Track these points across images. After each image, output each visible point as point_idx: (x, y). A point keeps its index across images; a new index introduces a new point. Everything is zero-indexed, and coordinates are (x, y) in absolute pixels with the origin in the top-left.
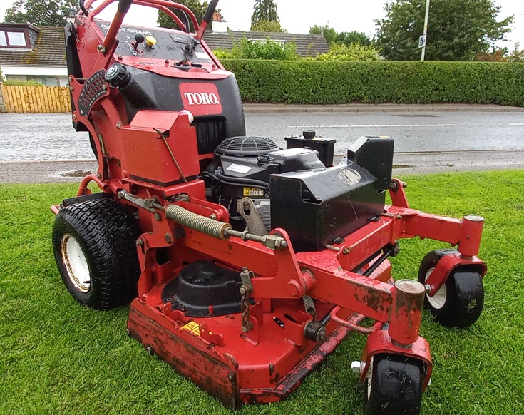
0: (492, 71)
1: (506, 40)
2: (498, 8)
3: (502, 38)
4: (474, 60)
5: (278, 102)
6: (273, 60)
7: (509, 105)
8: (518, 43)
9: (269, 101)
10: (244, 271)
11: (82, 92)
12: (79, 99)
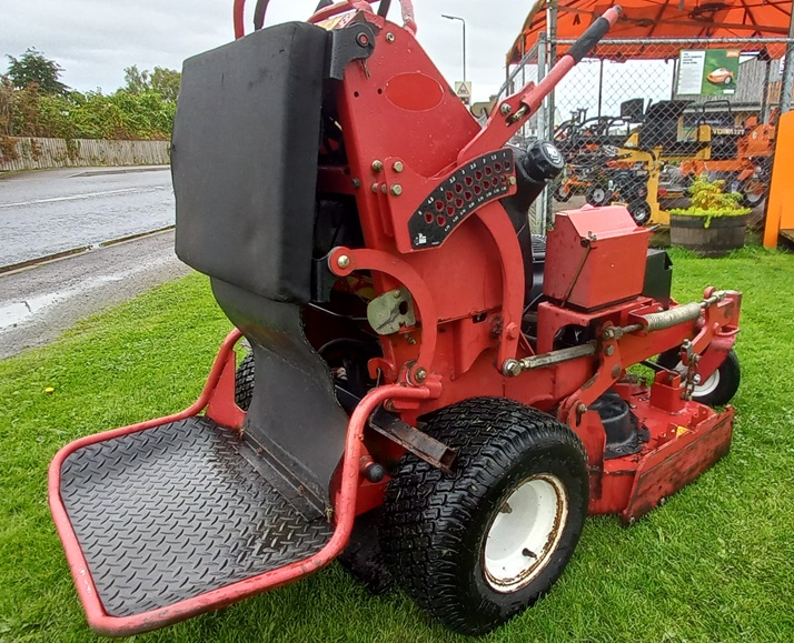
10: (686, 344)
11: (431, 196)
12: (417, 212)
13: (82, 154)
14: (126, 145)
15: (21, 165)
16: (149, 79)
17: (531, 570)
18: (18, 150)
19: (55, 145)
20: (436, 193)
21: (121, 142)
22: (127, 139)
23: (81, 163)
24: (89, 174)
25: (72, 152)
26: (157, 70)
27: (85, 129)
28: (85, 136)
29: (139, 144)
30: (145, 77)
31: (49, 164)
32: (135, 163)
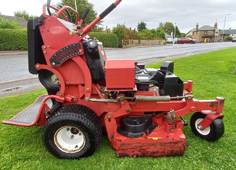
0: (103, 36)
1: (102, 25)
2: (96, 13)
3: (100, 24)
4: (94, 32)
5: (16, 50)
6: (6, 29)
7: (110, 47)
8: (107, 26)
9: (10, 50)
10: (171, 110)
11: (55, 54)
12: (52, 57)
13: (141, 43)
14: (151, 41)
15: (129, 46)
16: (164, 25)
17: (74, 151)
18: (129, 42)
19: (137, 41)
20: (56, 53)
21: (150, 40)
22: (151, 39)
23: (141, 45)
24: (140, 47)
25: (139, 42)
26: (166, 22)
27: (143, 38)
28: (143, 39)
29: (153, 41)
30: (163, 25)
31: (135, 45)
32: (152, 45)
